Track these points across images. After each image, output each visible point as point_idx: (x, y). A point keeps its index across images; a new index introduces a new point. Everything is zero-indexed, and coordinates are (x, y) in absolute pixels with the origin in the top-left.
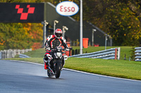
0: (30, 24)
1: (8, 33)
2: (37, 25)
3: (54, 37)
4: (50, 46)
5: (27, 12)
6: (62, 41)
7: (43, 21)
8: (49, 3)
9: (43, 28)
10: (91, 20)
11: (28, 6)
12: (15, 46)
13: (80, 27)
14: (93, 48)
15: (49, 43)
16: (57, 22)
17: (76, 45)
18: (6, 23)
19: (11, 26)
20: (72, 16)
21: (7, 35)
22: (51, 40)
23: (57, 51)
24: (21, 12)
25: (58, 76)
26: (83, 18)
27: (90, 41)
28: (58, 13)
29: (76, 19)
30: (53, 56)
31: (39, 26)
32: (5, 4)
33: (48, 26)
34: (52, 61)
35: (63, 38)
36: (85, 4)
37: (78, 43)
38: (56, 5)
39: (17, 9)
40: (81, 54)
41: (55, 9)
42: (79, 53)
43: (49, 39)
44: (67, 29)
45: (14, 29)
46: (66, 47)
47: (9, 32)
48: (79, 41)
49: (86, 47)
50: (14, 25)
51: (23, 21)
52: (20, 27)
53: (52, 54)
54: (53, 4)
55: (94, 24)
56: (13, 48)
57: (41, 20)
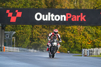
3: (53, 34)
6: (58, 36)
22: (51, 35)
25: (53, 57)
30: (52, 44)
34: (51, 47)
35: (58, 35)
43: (50, 35)
46: (60, 40)
53: (51, 43)
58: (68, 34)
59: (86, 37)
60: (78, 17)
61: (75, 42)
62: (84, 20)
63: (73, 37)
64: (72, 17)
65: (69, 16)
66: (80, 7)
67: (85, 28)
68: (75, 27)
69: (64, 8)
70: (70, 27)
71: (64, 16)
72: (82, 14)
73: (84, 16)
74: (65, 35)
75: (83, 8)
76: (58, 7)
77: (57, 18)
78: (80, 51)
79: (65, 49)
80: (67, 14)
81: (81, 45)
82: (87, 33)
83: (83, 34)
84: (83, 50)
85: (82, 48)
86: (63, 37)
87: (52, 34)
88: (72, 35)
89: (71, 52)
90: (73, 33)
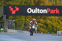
58: (48, 21)
59: (59, 23)
60: (54, 11)
61: (52, 27)
62: (58, 13)
63: (51, 24)
64: (51, 11)
65: (49, 10)
66: (56, 4)
67: (59, 18)
68: (53, 17)
69: (45, 5)
70: (50, 17)
71: (46, 10)
72: (57, 9)
73: (58, 10)
74: (46, 22)
75: (57, 5)
76: (42, 4)
77: (41, 11)
78: (56, 32)
79: (46, 31)
80: (48, 9)
81: (56, 28)
82: (60, 21)
83: (58, 22)
84: (58, 31)
85: (57, 30)
86: (45, 24)
87: (32, 21)
88: (51, 22)
89: (50, 33)
90: (51, 21)
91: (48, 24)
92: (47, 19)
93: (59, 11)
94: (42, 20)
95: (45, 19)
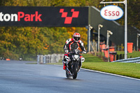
0: (74, 28)
1: (53, 38)
2: (82, 29)
4: (69, 49)
5: (71, 16)
7: (88, 25)
8: (93, 7)
9: (87, 33)
10: (136, 24)
11: (73, 10)
12: (59, 50)
13: (124, 31)
14: (137, 52)
15: (68, 46)
16: (102, 26)
17: (120, 50)
18: (50, 28)
19: (56, 30)
20: (117, 20)
21: (51, 39)
23: (74, 54)
24: (66, 16)
26: (128, 22)
27: (134, 45)
28: (102, 17)
29: (121, 23)
31: (83, 31)
32: (49, 7)
33: (92, 30)
36: (130, 8)
37: (123, 48)
38: (100, 9)
39: (61, 13)
40: (126, 59)
41: (99, 13)
42: (124, 58)
44: (112, 33)
45: (58, 33)
47: (54, 36)
48: (124, 45)
49: (131, 52)
50: (58, 29)
51: (66, 26)
52: (64, 32)
54: (98, 8)
55: (138, 28)
56: (57, 53)
57: (85, 24)
91: (19, 42)
92: (18, 33)
93: (41, 17)
94: (8, 35)
95: (13, 32)
